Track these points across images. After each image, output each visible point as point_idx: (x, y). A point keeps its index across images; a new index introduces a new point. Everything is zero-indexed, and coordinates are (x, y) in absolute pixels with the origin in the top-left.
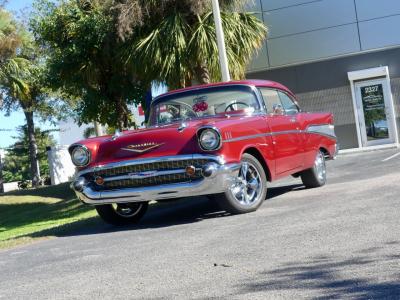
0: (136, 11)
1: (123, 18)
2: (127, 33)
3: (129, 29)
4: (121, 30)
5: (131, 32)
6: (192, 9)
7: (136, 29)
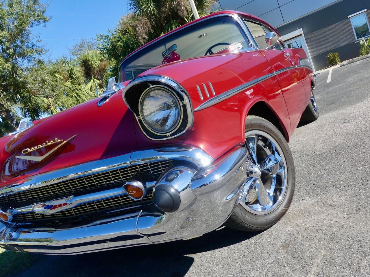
0: (146, 24)
1: (140, 30)
2: (144, 38)
3: (144, 35)
4: (140, 38)
5: (147, 38)
6: (180, 13)
7: (149, 34)
